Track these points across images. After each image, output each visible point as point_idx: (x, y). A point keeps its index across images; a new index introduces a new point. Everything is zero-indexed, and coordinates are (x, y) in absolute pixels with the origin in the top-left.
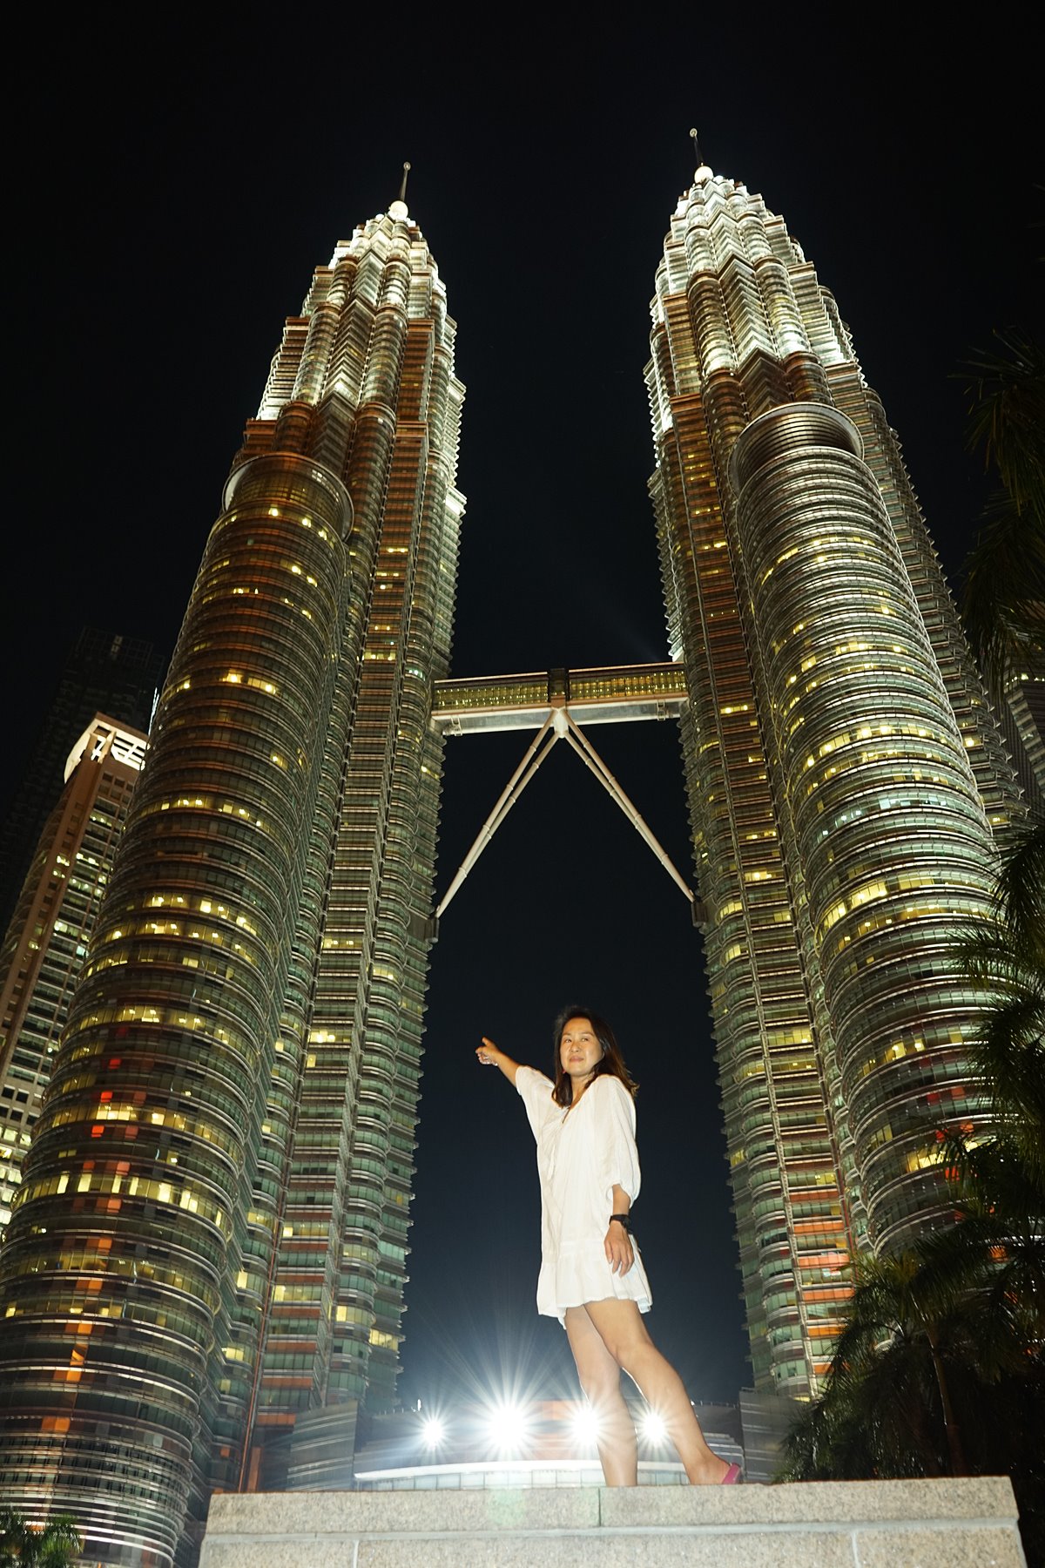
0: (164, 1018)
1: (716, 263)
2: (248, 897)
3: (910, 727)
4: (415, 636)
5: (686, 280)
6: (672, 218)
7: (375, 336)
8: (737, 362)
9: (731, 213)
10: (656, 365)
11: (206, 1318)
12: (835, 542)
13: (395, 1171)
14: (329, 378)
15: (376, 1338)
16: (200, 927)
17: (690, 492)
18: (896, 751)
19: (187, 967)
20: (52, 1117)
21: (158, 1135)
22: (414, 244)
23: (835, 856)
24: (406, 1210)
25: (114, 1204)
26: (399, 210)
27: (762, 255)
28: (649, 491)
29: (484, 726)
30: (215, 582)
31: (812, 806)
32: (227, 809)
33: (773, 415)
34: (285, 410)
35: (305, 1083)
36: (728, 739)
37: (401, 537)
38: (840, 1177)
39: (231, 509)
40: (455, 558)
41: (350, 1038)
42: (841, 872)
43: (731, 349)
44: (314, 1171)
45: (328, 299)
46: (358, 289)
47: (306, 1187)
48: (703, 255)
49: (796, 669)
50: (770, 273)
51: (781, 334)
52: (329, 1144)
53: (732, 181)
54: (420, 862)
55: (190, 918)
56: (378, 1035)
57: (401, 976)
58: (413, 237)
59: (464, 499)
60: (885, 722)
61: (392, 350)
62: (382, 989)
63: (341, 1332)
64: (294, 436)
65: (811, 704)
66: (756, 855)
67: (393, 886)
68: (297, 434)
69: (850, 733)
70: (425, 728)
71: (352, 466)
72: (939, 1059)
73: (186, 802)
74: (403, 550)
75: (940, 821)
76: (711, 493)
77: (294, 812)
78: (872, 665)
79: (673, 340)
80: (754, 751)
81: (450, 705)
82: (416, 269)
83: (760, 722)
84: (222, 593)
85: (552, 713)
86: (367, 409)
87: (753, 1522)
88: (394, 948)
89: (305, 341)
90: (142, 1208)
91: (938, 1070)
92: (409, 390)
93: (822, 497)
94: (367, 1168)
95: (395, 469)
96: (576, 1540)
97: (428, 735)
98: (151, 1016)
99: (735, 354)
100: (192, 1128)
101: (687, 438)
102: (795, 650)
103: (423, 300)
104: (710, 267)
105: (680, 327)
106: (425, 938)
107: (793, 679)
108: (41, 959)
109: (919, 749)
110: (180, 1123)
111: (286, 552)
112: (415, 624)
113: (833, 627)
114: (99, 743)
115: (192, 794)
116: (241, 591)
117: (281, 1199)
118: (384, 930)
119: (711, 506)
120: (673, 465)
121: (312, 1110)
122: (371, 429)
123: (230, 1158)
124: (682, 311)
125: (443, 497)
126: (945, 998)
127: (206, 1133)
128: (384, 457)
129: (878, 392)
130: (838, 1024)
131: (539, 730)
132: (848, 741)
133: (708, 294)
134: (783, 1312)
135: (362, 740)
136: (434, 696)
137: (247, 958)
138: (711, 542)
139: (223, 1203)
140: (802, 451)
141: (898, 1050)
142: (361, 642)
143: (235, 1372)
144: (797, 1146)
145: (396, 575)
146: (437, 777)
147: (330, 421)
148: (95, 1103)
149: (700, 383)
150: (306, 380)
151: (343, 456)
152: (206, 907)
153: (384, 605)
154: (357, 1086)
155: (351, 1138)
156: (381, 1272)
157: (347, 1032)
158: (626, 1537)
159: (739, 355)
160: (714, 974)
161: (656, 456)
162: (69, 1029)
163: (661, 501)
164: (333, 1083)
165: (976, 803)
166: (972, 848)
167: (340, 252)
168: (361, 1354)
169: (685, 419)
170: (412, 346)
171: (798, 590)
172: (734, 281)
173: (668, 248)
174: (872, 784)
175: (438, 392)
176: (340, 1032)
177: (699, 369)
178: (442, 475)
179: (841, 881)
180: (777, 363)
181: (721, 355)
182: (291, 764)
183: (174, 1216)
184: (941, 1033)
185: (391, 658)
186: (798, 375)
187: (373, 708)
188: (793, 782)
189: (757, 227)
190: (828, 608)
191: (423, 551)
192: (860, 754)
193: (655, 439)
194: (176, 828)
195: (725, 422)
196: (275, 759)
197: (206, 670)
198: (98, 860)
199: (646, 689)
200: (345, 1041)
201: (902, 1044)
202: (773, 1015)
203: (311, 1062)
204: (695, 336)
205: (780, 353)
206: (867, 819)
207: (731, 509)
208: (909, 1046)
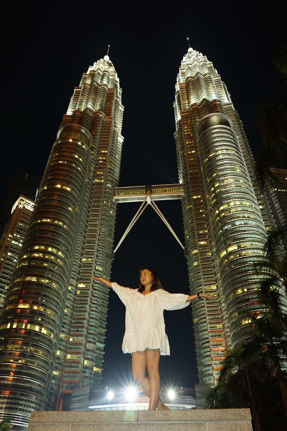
0: (38, 280)
1: (194, 74)
2: (62, 247)
3: (244, 203)
4: (109, 175)
5: (185, 79)
6: (182, 62)
7: (100, 92)
8: (199, 101)
9: (198, 61)
10: (176, 103)
11: (48, 363)
12: (225, 152)
13: (101, 323)
14: (86, 104)
15: (95, 369)
16: (48, 255)
17: (185, 137)
18: (240, 209)
19: (45, 266)
20: (6, 307)
21: (35, 312)
22: (111, 67)
23: (223, 237)
24: (104, 334)
25: (23, 331)
26: (107, 58)
27: (206, 72)
28: (174, 136)
29: (128, 200)
30: (54, 159)
31: (218, 223)
32: (56, 222)
33: (208, 116)
34: (74, 112)
35: (77, 298)
36: (195, 205)
37: (106, 148)
38: (223, 326)
39: (59, 139)
40: (120, 154)
41: (89, 286)
42: (225, 242)
43: (197, 98)
44: (79, 323)
45: (87, 82)
46: (95, 79)
47: (76, 327)
48: (190, 72)
49: (213, 186)
50: (208, 77)
51: (211, 94)
52: (83, 315)
53: (198, 52)
54: (109, 238)
55: (45, 252)
56: (97, 285)
57: (104, 269)
58: (110, 65)
59: (123, 138)
60: (238, 201)
61: (104, 96)
62: (99, 273)
63: (86, 367)
64: (76, 120)
65: (217, 196)
66: (202, 237)
67: (102, 244)
68: (77, 119)
69: (228, 204)
70: (111, 201)
71: (92, 128)
72: (251, 294)
73: (45, 220)
74: (106, 152)
75: (252, 228)
76: (191, 137)
77: (75, 223)
78: (234, 186)
79: (182, 95)
80: (202, 209)
81: (118, 194)
82: (111, 74)
83: (203, 201)
84: (56, 162)
85: (146, 197)
86: (97, 113)
87: (179, 420)
88: (102, 261)
89: (80, 93)
90: (31, 332)
91: (250, 297)
92: (108, 107)
93: (221, 139)
94: (93, 322)
95: (105, 129)
96: (131, 425)
97: (112, 203)
98: (34, 279)
99: (198, 100)
100: (45, 310)
101: (185, 122)
102: (213, 181)
103: (113, 83)
104: (192, 76)
105: (183, 92)
106: (110, 259)
107: (213, 189)
108: (4, 263)
109: (247, 209)
110: (42, 309)
111: (74, 152)
112: (109, 172)
113: (224, 175)
114: (21, 203)
115: (47, 218)
116: (61, 162)
117: (70, 330)
118: (99, 256)
119: (191, 141)
120: (181, 129)
121: (79, 306)
122: (98, 118)
123: (56, 319)
124: (184, 87)
125: (117, 137)
126: (253, 277)
127: (49, 312)
128: (101, 126)
129: (237, 111)
130: (223, 284)
131: (143, 202)
132: (227, 206)
133: (191, 83)
134: (207, 363)
135: (94, 204)
136: (114, 192)
137: (61, 264)
138: (191, 151)
139: (53, 331)
140: (216, 126)
141: (240, 291)
142: (94, 177)
143: (56, 378)
144: (212, 317)
145: (104, 158)
146: (114, 214)
147: (87, 116)
148: (18, 303)
149: (188, 107)
150: (80, 104)
151: (90, 125)
152: (50, 249)
153: (101, 167)
154: (91, 299)
155: (89, 314)
156: (97, 351)
157: (89, 284)
158: (145, 424)
159: (199, 100)
160: (190, 269)
161: (176, 127)
162: (11, 283)
163: (177, 139)
164: (84, 299)
165: (262, 224)
166: (261, 236)
167: (90, 69)
168: (91, 374)
169: (184, 117)
170: (110, 95)
171: (215, 165)
172: (198, 80)
173: (181, 70)
174: (234, 218)
175: (117, 108)
176: (86, 284)
177: (188, 103)
178: (117, 131)
179: (225, 245)
180: (210, 102)
181: (194, 100)
182: (74, 210)
183: (40, 335)
184: (252, 287)
185: (102, 181)
186: (215, 106)
187: (97, 195)
188: (212, 217)
189: (205, 65)
190: (222, 170)
191: (112, 152)
192: (231, 210)
193: (176, 122)
194: (42, 227)
195: (195, 118)
196: (70, 209)
197: (51, 184)
198: (20, 236)
199: (172, 191)
200: (88, 287)
201: (241, 290)
202: (206, 281)
203: (78, 292)
204: (187, 94)
205: (211, 99)
206: (232, 228)
207: (197, 142)
208: (243, 290)
